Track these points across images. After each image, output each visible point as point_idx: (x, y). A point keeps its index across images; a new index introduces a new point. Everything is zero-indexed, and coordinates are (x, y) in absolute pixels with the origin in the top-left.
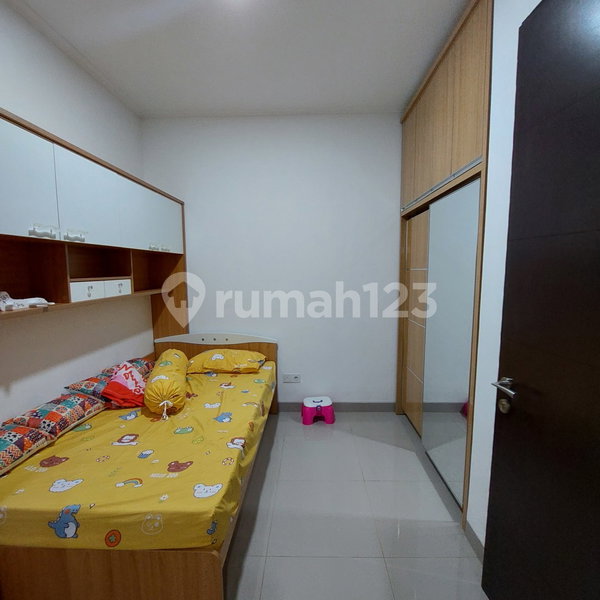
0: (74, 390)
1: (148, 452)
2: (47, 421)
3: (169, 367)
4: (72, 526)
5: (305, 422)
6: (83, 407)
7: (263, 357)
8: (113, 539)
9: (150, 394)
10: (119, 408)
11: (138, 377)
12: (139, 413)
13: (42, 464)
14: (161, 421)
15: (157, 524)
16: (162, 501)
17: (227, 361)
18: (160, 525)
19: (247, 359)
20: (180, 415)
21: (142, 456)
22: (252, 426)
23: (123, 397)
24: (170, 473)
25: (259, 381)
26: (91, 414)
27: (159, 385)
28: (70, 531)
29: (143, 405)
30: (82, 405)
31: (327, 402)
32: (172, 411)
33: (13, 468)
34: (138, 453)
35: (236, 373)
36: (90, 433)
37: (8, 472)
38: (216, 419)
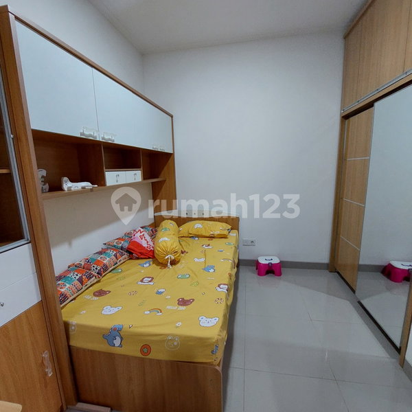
0: (109, 246)
1: (162, 290)
2: (95, 266)
3: (168, 232)
4: (118, 339)
5: (260, 274)
6: (116, 258)
7: (230, 227)
8: (145, 350)
9: (158, 250)
10: (138, 258)
11: (148, 238)
12: (151, 263)
13: (95, 295)
14: (167, 269)
15: (176, 344)
16: (177, 327)
17: (205, 229)
18: (178, 344)
19: (219, 228)
20: (179, 265)
21: (159, 293)
22: (230, 275)
23: (140, 251)
24: (180, 307)
25: (229, 244)
26: (122, 262)
27: (165, 245)
28: (117, 342)
29: (153, 257)
30: (116, 256)
31: (276, 261)
32: (174, 263)
33: (78, 296)
34: (156, 290)
35: (212, 237)
36: (122, 274)
37: (74, 299)
38: (204, 269)
